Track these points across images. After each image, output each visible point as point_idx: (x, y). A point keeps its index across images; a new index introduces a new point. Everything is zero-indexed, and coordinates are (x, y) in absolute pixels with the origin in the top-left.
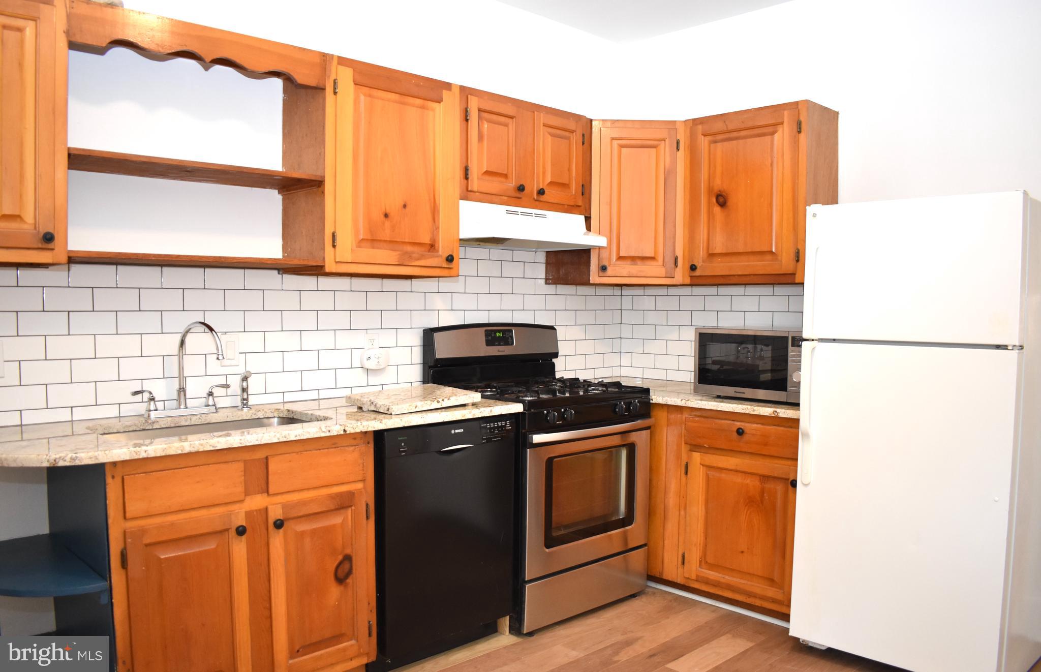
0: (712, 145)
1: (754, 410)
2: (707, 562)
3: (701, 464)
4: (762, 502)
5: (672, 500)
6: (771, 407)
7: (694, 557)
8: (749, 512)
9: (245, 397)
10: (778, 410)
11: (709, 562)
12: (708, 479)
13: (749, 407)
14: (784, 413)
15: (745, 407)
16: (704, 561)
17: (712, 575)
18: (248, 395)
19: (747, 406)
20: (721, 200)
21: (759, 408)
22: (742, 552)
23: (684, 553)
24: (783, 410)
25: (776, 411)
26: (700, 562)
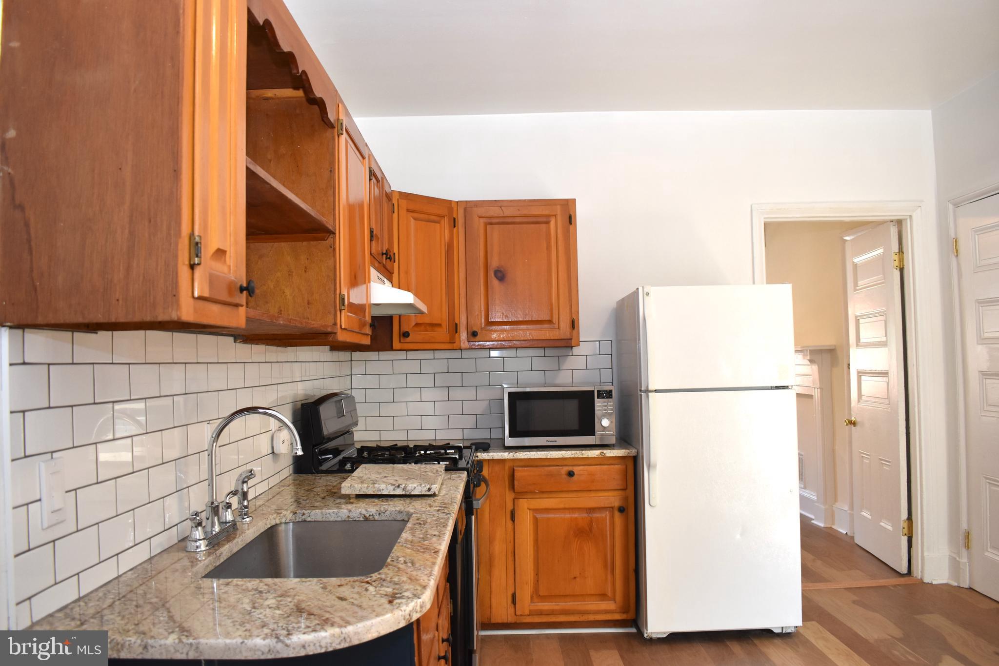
0: (488, 227)
1: (582, 454)
2: (540, 595)
3: (528, 509)
4: (591, 530)
5: (499, 548)
6: (599, 450)
7: (525, 594)
8: (579, 542)
9: (246, 503)
10: (605, 451)
11: (541, 595)
12: (536, 521)
13: (578, 452)
14: (610, 452)
15: (573, 452)
16: (537, 595)
17: (546, 606)
18: (248, 501)
19: (575, 452)
20: (499, 275)
21: (586, 452)
22: (575, 578)
23: (515, 593)
24: (609, 451)
25: (603, 453)
26: (532, 597)
